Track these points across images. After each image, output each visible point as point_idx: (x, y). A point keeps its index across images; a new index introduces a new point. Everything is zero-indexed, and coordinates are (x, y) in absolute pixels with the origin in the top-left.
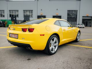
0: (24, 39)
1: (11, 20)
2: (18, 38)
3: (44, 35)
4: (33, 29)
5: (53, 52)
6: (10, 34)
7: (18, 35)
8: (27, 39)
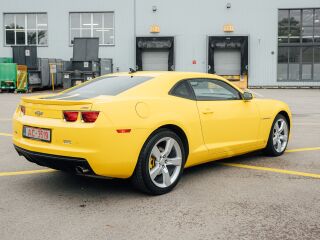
0: (69, 141)
1: (14, 60)
2: (50, 142)
3: (128, 131)
4: (97, 113)
5: (163, 186)
6: (25, 126)
7: (50, 130)
8: (77, 145)
